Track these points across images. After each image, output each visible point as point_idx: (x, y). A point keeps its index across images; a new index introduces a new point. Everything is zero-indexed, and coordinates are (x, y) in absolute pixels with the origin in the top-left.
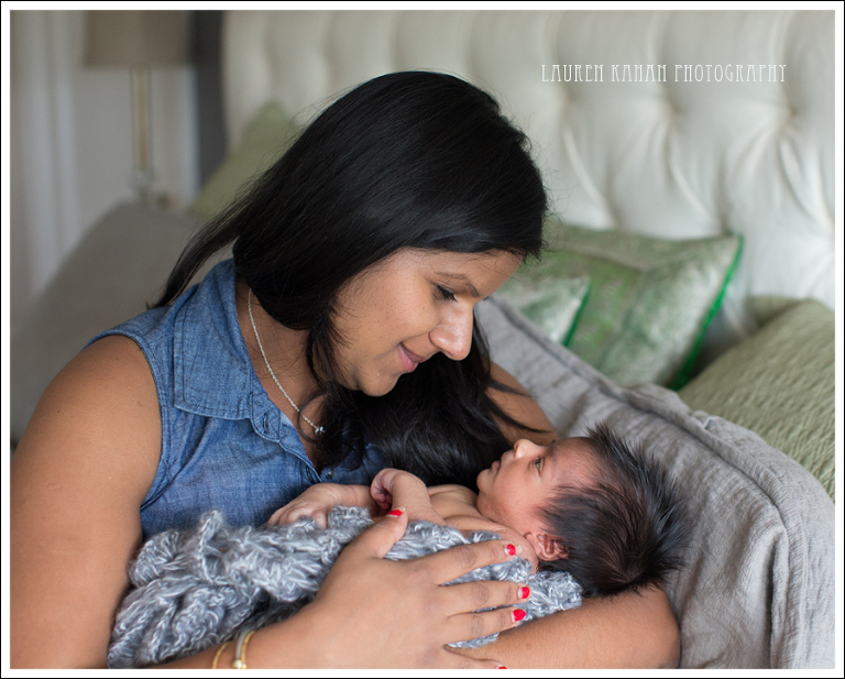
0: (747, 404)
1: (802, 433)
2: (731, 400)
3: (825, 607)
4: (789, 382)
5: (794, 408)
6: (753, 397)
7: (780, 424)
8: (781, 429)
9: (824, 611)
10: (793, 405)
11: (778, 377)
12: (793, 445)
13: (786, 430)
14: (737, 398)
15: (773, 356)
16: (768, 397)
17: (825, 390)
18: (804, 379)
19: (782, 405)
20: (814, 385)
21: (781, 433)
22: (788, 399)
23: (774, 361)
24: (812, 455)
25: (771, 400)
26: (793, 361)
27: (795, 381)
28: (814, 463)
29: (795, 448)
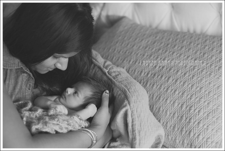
0: (115, 52)
1: (133, 62)
2: (111, 50)
3: (143, 129)
4: (126, 45)
5: (129, 54)
6: (116, 50)
7: (126, 59)
8: (127, 61)
9: (143, 130)
10: (129, 53)
11: (122, 43)
12: (131, 66)
13: (128, 61)
14: (112, 50)
15: (120, 36)
16: (121, 50)
17: (137, 48)
18: (130, 44)
19: (125, 52)
20: (133, 46)
21: (127, 62)
22: (127, 50)
23: (120, 38)
24: (137, 69)
25: (122, 51)
26: (126, 38)
27: (127, 45)
28: (138, 72)
29: (132, 66)
